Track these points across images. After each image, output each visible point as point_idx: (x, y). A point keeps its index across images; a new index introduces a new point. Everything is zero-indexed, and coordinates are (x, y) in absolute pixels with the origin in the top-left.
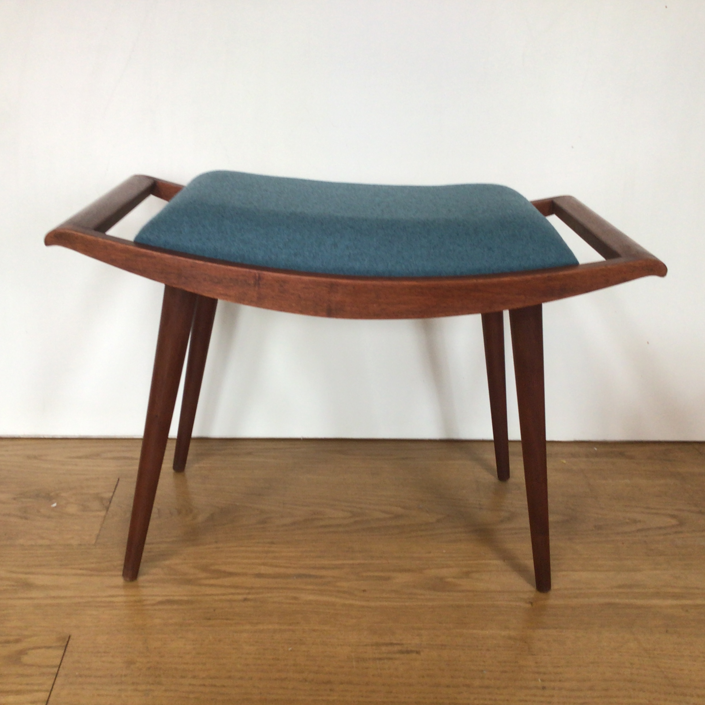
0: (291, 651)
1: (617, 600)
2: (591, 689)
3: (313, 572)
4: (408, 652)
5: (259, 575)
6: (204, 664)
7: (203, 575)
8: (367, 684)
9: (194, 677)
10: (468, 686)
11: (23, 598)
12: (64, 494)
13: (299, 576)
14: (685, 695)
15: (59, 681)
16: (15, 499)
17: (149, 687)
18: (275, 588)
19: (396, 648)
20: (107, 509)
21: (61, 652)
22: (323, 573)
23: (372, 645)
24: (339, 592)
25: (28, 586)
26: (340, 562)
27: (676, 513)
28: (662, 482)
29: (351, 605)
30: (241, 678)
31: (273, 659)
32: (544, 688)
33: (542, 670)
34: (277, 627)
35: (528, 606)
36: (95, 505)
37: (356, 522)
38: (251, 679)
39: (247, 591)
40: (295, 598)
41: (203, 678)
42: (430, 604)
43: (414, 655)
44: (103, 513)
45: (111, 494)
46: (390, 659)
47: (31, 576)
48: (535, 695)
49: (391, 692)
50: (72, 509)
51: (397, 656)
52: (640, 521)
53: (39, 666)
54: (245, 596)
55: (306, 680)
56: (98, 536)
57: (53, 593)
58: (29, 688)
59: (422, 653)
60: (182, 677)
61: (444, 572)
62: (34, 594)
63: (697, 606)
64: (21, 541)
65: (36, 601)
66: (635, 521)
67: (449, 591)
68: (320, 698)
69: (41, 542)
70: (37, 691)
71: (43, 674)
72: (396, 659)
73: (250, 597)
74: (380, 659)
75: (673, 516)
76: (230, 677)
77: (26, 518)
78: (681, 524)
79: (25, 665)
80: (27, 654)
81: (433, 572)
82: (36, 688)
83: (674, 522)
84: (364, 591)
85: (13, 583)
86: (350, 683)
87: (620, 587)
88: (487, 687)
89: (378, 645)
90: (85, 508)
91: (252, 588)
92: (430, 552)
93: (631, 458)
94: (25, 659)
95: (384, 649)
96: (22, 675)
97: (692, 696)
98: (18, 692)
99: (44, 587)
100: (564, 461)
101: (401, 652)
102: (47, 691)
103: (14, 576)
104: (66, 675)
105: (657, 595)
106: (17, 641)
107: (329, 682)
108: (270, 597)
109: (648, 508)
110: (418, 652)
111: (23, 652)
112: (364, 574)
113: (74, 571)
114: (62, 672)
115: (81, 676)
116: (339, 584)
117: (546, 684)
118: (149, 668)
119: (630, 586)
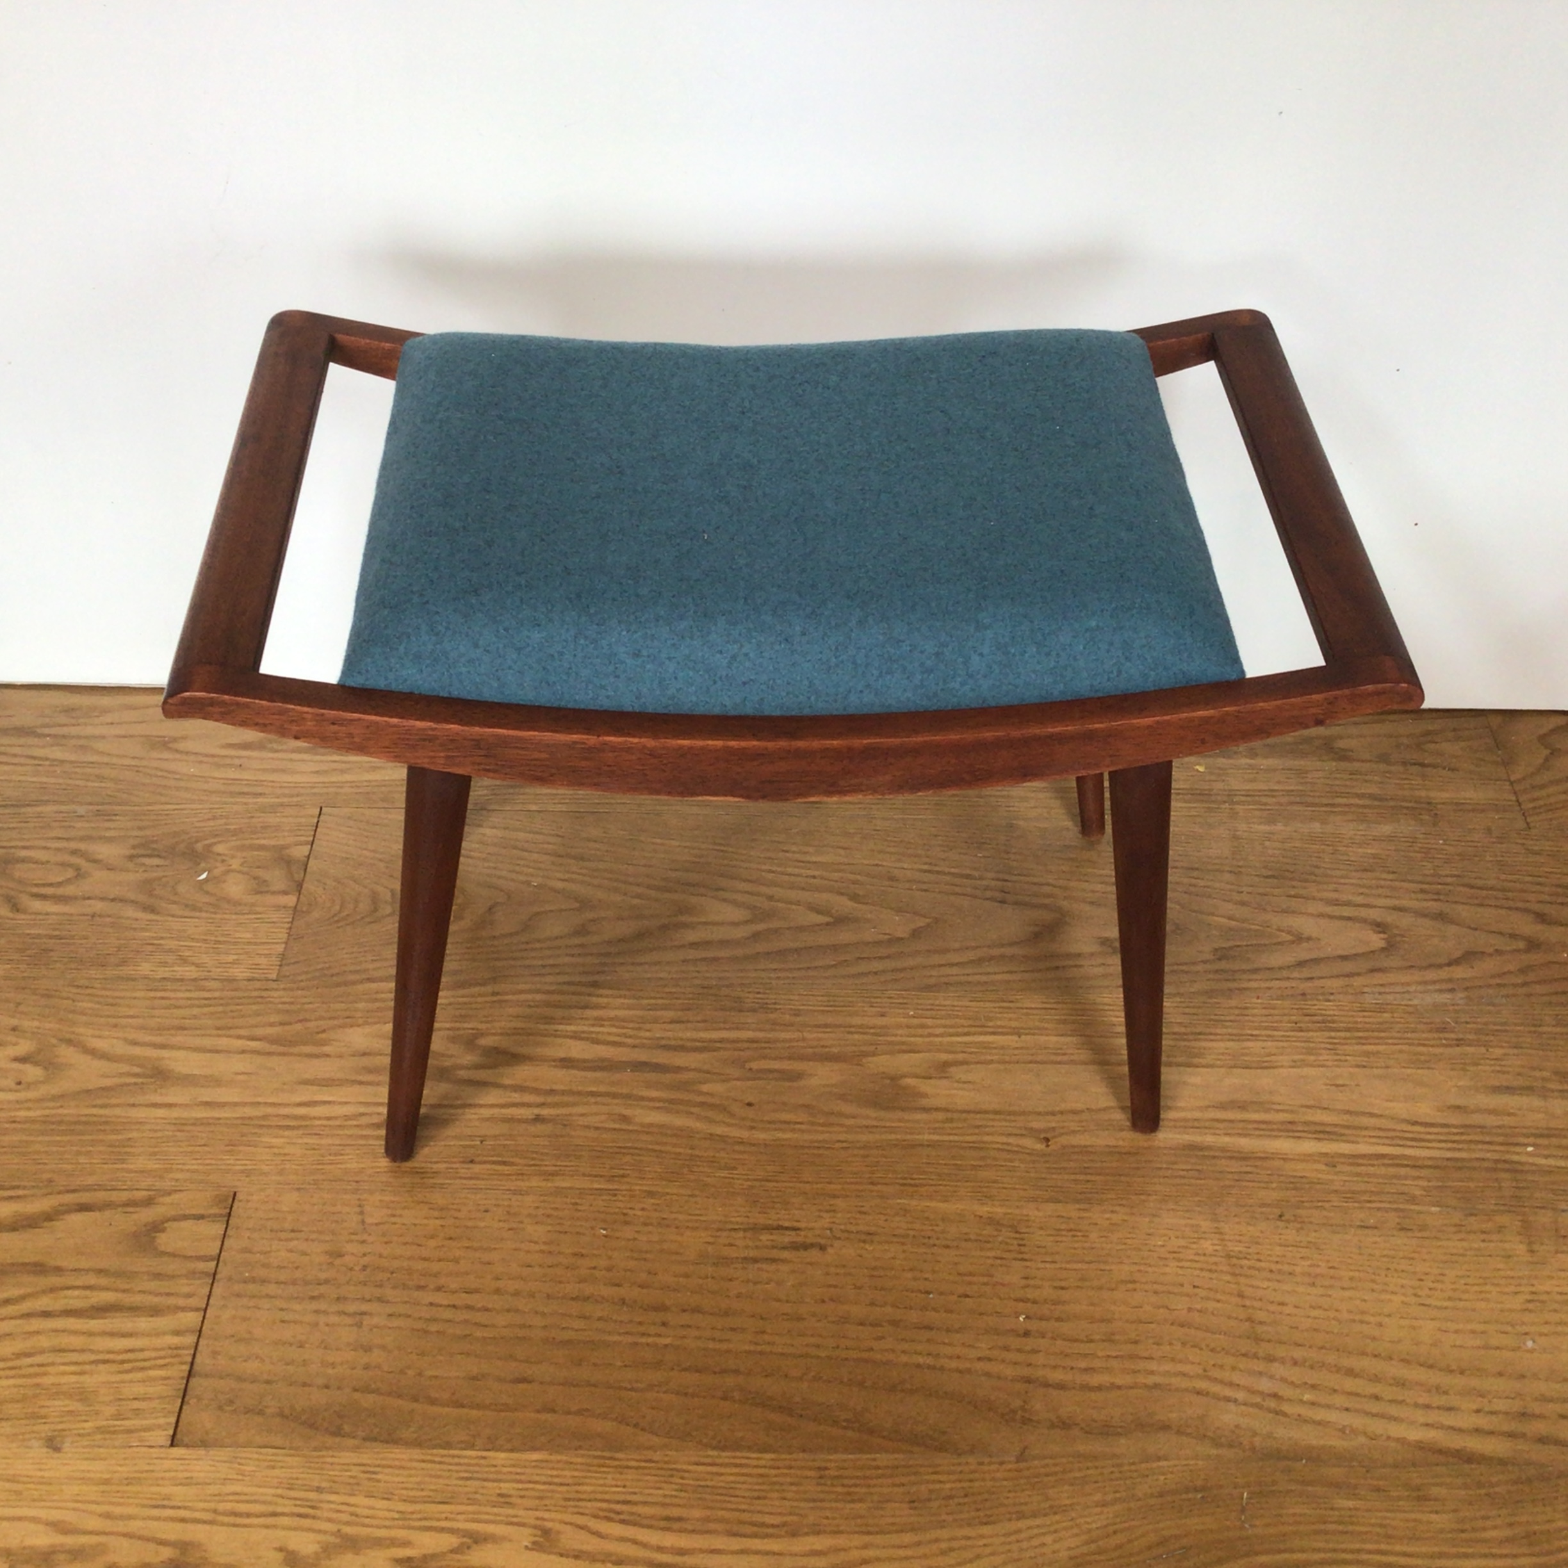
0: (605, 1236)
1: (1209, 1139)
2: (1109, 1339)
3: (661, 1058)
4: (806, 1247)
5: (567, 1063)
6: (456, 1261)
7: (468, 1059)
8: (726, 1313)
9: (439, 1289)
10: (895, 1323)
11: (155, 1105)
12: (219, 848)
13: (639, 1066)
14: (1270, 1359)
15: (218, 1290)
16: (131, 858)
17: (364, 1307)
18: (593, 1094)
19: (787, 1238)
20: (300, 886)
21: (219, 1228)
22: (680, 1059)
23: (745, 1230)
24: (702, 1104)
25: (160, 1075)
26: (715, 1035)
27: (1390, 918)
28: (1387, 829)
29: (723, 1138)
30: (517, 1294)
31: (575, 1254)
32: (1027, 1334)
33: (1031, 1294)
34: (584, 1183)
35: (1040, 1146)
36: (276, 878)
37: (756, 936)
38: (532, 1295)
39: (540, 1099)
40: (625, 1119)
41: (454, 1292)
42: (864, 1138)
43: (814, 1254)
44: (291, 900)
45: (305, 850)
46: (774, 1260)
47: (165, 1053)
48: (1006, 1348)
49: (763, 1332)
50: (235, 888)
51: (785, 1254)
52: (1309, 939)
53: (186, 1257)
54: (536, 1111)
55: (623, 1302)
56: (283, 956)
57: (207, 1095)
58: (171, 1301)
59: (830, 1250)
60: (420, 1288)
61: (902, 1063)
62: (175, 1095)
63: (1355, 1159)
64: (145, 968)
65: (175, 1113)
66: (1299, 939)
67: (903, 1110)
68: (643, 1340)
69: (182, 971)
70: (183, 1309)
71: (192, 1274)
72: (784, 1261)
73: (545, 1112)
74: (755, 1260)
75: (1380, 927)
76: (498, 1291)
77: (152, 910)
78: (1390, 948)
79: (164, 1253)
80: (163, 1230)
81: (883, 1063)
82: (181, 1302)
83: (1376, 941)
84: (750, 1104)
85: (136, 1070)
86: (697, 1310)
87: (1222, 1106)
88: (929, 1328)
89: (756, 1229)
90: (261, 887)
91: (552, 1092)
92: (883, 1015)
93: (1343, 756)
94: (164, 1241)
95: (765, 1237)
96: (158, 1276)
97: (1283, 1361)
98: (155, 1311)
99: (188, 1080)
100: (1201, 769)
101: (795, 1247)
102: (197, 1310)
103: (137, 1051)
104: (230, 1279)
105: (1290, 1129)
106: (149, 1202)
107: (661, 1308)
108: (582, 1115)
109: (1336, 903)
110: (822, 1248)
111: (156, 1227)
112: (754, 1065)
113: (240, 1043)
114: (223, 1272)
115: (253, 1280)
116: (705, 1088)
117: (1033, 1326)
118: (365, 1268)
119: (1242, 1106)
